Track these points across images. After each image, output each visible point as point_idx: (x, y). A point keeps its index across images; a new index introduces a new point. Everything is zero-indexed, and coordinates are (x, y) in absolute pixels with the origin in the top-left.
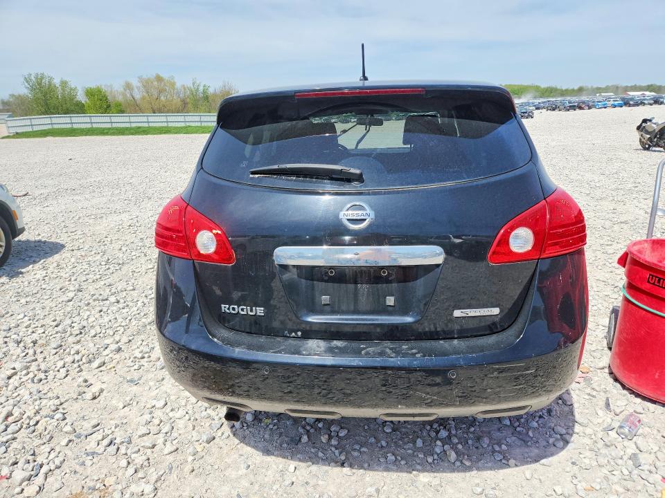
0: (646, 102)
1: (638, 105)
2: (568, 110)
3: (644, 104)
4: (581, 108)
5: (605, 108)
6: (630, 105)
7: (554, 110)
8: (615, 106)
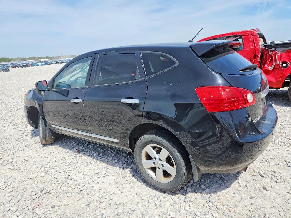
0: (53, 63)
1: (51, 64)
2: (22, 67)
3: (53, 64)
4: (28, 66)
5: (38, 66)
6: (48, 64)
7: (15, 67)
8: (42, 65)
